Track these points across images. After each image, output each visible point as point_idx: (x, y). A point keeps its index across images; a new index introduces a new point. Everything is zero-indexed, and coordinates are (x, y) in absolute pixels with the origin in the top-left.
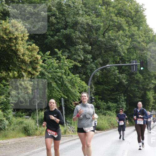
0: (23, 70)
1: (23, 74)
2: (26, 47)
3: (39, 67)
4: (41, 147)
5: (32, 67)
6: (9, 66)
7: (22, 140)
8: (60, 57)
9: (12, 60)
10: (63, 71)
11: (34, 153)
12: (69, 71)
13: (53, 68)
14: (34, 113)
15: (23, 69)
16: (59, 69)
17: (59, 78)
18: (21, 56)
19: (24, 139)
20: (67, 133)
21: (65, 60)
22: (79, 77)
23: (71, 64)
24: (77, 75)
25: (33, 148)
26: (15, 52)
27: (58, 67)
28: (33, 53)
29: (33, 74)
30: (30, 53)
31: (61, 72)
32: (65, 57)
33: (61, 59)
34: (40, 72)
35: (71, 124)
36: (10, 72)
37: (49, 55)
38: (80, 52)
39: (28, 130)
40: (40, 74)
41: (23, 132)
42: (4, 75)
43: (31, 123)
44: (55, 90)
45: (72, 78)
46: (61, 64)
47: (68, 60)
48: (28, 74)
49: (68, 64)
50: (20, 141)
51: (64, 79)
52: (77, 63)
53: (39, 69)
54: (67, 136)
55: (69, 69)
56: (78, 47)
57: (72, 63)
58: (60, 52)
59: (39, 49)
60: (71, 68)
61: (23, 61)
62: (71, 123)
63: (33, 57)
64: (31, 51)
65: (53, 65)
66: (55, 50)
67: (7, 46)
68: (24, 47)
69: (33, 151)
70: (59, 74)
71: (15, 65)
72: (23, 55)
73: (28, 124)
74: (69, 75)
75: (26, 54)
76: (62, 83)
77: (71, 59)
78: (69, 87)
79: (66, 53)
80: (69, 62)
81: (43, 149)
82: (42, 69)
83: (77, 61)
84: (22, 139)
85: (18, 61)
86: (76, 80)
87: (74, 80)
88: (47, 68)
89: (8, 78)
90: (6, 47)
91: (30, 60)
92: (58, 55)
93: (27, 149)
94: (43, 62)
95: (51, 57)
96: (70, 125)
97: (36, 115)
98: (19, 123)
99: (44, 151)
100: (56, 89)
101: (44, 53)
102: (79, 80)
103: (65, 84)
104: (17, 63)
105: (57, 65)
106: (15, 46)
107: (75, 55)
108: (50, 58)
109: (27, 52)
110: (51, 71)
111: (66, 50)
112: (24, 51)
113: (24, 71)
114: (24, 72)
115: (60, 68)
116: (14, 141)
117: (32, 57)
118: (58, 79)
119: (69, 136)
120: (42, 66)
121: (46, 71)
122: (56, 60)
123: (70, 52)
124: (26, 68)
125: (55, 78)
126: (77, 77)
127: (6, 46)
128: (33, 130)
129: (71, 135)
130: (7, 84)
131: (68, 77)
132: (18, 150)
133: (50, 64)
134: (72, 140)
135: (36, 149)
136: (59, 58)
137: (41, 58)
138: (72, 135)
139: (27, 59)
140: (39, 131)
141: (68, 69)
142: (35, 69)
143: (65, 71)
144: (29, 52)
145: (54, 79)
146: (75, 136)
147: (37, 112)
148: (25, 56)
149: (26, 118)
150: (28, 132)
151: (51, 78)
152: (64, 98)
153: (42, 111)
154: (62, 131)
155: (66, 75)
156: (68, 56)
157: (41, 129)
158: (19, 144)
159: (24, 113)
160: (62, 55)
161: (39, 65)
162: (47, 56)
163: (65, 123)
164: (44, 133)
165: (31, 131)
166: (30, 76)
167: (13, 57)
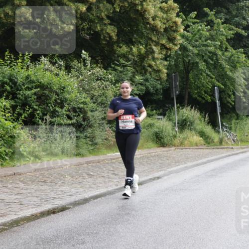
0: (152, 43)
1: (153, 50)
2: (159, 6)
3: (179, 37)
4: (182, 164)
5: (168, 37)
6: (133, 35)
7: (152, 153)
8: (212, 21)
9: (137, 27)
10: (217, 43)
11: (171, 173)
12: (227, 44)
13: (200, 39)
14: (170, 110)
15: (153, 41)
16: (211, 41)
17: (210, 55)
18: (151, 19)
19: (155, 151)
20: (223, 143)
21: (221, 26)
22: (244, 53)
23: (230, 32)
24: (240, 49)
25: (169, 165)
26: (142, 14)
27: (210, 37)
28: (169, 15)
29: (170, 49)
30: (165, 16)
31: (215, 46)
32: (220, 21)
33: (214, 24)
34: (181, 44)
35: (230, 129)
36: (134, 47)
37: (195, 18)
38: (246, 12)
39: (161, 138)
40: (180, 49)
41: (153, 141)
42: (123, 50)
43: (166, 127)
44: (204, 74)
45: (233, 55)
46: (213, 33)
47: (225, 25)
48: (161, 49)
49: (226, 31)
50: (149, 155)
51: (219, 57)
52: (240, 31)
53: (179, 40)
54: (224, 148)
55: (227, 40)
56: (241, 3)
57: (233, 30)
58: (213, 13)
59: (179, 8)
60: (231, 38)
61: (154, 29)
62: (231, 127)
63: (170, 22)
64: (166, 12)
65: (201, 34)
66: (205, 9)
67: (129, 5)
68: (156, 5)
69: (169, 170)
70: (211, 49)
71: (142, 35)
72: (154, 18)
73: (161, 128)
74: (226, 50)
75: (158, 17)
76: (215, 63)
77: (230, 24)
78: (226, 70)
79: (223, 14)
80: (228, 28)
81: (186, 167)
82: (183, 40)
83: (241, 27)
84: (151, 151)
85: (146, 28)
86: (238, 58)
87: (236, 59)
88: (192, 39)
89: (130, 56)
90: (128, 7)
91: (165, 26)
92: (209, 18)
93: (160, 166)
94: (185, 30)
95: (198, 21)
96: (228, 130)
97: (174, 114)
98: (148, 126)
99: (187, 171)
100: (205, 72)
101: (187, 15)
102: (244, 59)
103: (221, 65)
104: (144, 30)
105: (208, 33)
106: (142, 5)
107: (237, 17)
108: (196, 22)
109: (160, 14)
110: (197, 43)
111: (223, 9)
112: (155, 12)
113: (154, 43)
114: (155, 45)
115: (212, 38)
116: (140, 154)
117: (168, 21)
118: (209, 56)
119: (227, 148)
120: (183, 36)
121: (189, 43)
122: (206, 26)
123: (229, 12)
124: (158, 39)
125: (204, 54)
126: (241, 53)
127: (127, 5)
128: (169, 138)
129: (231, 146)
130: (127, 65)
131: (226, 54)
132: (147, 168)
133: (196, 32)
134: (233, 155)
135: (175, 167)
136: (210, 23)
137: (182, 23)
138: (233, 147)
139: (159, 24)
140: (179, 140)
141: (225, 39)
142: (172, 40)
143: (221, 43)
144: (163, 13)
145: (203, 57)
146: (237, 149)
147: (176, 110)
148: (156, 20)
149: (158, 119)
150: (162, 140)
151: (198, 54)
152: (218, 87)
153: (183, 108)
154: (216, 140)
155: (222, 51)
156: (226, 19)
157: (181, 136)
158: (148, 158)
159: (155, 111)
160: (216, 17)
161: (179, 33)
162: (192, 20)
163: (220, 127)
164: (186, 142)
165: (166, 139)
166: (164, 52)
167: (138, 22)
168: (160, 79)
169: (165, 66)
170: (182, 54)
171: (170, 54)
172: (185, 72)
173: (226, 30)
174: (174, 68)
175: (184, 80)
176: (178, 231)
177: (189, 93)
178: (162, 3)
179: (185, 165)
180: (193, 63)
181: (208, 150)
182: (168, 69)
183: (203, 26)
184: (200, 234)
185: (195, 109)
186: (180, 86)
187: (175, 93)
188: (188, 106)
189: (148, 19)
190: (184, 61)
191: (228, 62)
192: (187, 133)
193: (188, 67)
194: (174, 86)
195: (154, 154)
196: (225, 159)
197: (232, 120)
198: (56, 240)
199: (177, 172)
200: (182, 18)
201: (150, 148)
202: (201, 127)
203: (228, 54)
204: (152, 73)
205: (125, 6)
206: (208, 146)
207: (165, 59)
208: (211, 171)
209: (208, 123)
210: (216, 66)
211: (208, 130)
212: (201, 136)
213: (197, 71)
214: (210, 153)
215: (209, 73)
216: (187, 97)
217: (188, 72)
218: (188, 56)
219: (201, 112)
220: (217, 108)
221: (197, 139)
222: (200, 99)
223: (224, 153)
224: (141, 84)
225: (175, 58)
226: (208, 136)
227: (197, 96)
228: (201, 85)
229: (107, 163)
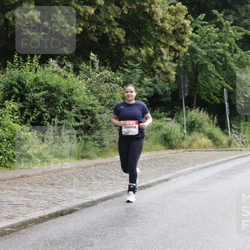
1: (161, 51)
2: (167, 8)
3: (187, 39)
4: (190, 167)
5: (176, 39)
6: (141, 37)
7: (160, 155)
8: (221, 23)
9: (145, 30)
10: (226, 44)
11: (179, 175)
12: (236, 46)
13: (209, 40)
14: (179, 112)
15: (161, 43)
16: (220, 43)
17: (219, 56)
18: (159, 22)
19: (163, 153)
20: (232, 145)
21: (230, 28)
23: (239, 34)
24: (249, 51)
25: (178, 167)
26: (150, 16)
27: (219, 38)
28: (177, 17)
29: (178, 51)
30: (173, 18)
31: (224, 47)
32: (229, 23)
33: (223, 26)
34: (189, 46)
35: (239, 131)
36: (142, 49)
37: (204, 20)
39: (170, 140)
40: (189, 51)
41: (161, 143)
42: (132, 52)
43: (174, 129)
44: (213, 76)
46: (221, 34)
47: (234, 27)
48: (170, 51)
49: (235, 33)
50: (157, 157)
51: (228, 58)
52: (249, 32)
53: (188, 42)
54: (233, 150)
55: (236, 42)
57: (242, 31)
58: (222, 15)
59: (187, 10)
60: (240, 40)
61: (162, 31)
62: (240, 129)
63: (178, 24)
64: (175, 14)
65: (210, 36)
66: (214, 11)
67: (137, 8)
68: (164, 7)
69: (178, 172)
70: (220, 50)
71: (150, 37)
72: (162, 21)
73: (170, 130)
74: (235, 51)
75: (166, 19)
76: (224, 65)
77: (239, 26)
78: (235, 71)
79: (231, 16)
80: (237, 30)
81: (195, 169)
82: (192, 42)
84: (160, 153)
85: (154, 30)
86: (247, 59)
87: (245, 60)
88: (201, 41)
89: (138, 58)
90: (136, 10)
91: (173, 28)
92: (218, 20)
93: (168, 169)
94: (193, 32)
95: (207, 23)
96: (237, 132)
97: (183, 116)
98: (156, 128)
101: (195, 18)
103: (230, 66)
104: (152, 33)
105: (217, 35)
106: (150, 7)
107: (245, 19)
108: (205, 24)
109: (168, 16)
110: (206, 45)
111: (232, 11)
112: (163, 15)
113: (163, 45)
114: (163, 47)
115: (221, 40)
116: (148, 157)
117: (176, 23)
118: (218, 58)
119: (235, 150)
120: (192, 38)
121: (198, 45)
122: (215, 28)
123: (238, 14)
124: (167, 41)
125: (212, 56)
127: (135, 8)
128: (177, 140)
129: (240, 149)
130: (135, 67)
131: (235, 55)
132: (155, 171)
133: (204, 34)
134: (242, 157)
135: (183, 169)
136: (219, 25)
137: (191, 24)
138: (242, 149)
139: (167, 26)
140: (188, 142)
141: (234, 41)
142: (180, 42)
143: (230, 44)
144: (172, 15)
145: (212, 58)
146: (246, 151)
147: (184, 112)
148: (165, 22)
149: (167, 121)
150: (170, 142)
151: (207, 56)
152: (227, 89)
153: (191, 110)
154: (225, 142)
155: (231, 52)
156: (234, 20)
157: (190, 138)
158: (156, 160)
159: (163, 113)
160: (225, 19)
161: (187, 35)
162: (200, 22)
163: (229, 129)
164: (194, 144)
165: (174, 141)
166: (173, 54)
167: (146, 24)
168: (169, 81)
169: (173, 67)
170: (191, 56)
171: (179, 56)
172: (193, 73)
173: (235, 31)
174: (183, 69)
175: (193, 82)
176: (186, 233)
177: (198, 95)
178: (170, 5)
179: (193, 168)
180: (202, 65)
181: (216, 152)
182: (176, 71)
183: (212, 28)
184: (208, 237)
185: (204, 111)
186: (189, 88)
187: (184, 95)
188: (197, 108)
189: (157, 21)
190: (193, 63)
191: (237, 64)
192: (195, 135)
193: (197, 68)
194: (182, 88)
195: (162, 156)
196: (233, 161)
197: (241, 122)
198: (64, 242)
199: (185, 174)
200: (190, 20)
201: (158, 150)
202: (209, 129)
203: (237, 56)
204: (161, 75)
205: (134, 9)
206: (217, 148)
207: (174, 61)
208: (220, 173)
209: (217, 125)
210: (224, 68)
211: (217, 132)
212: (210, 139)
213: (206, 73)
214: (219, 155)
215: (218, 75)
216: (195, 99)
217: (196, 74)
218: (196, 58)
219: (210, 115)
220: (226, 109)
221: (205, 141)
222: (209, 101)
223: (233, 155)
224: (150, 86)
225: (184, 59)
226: (217, 138)
227: (205, 97)
228: (210, 87)
229: (115, 166)
